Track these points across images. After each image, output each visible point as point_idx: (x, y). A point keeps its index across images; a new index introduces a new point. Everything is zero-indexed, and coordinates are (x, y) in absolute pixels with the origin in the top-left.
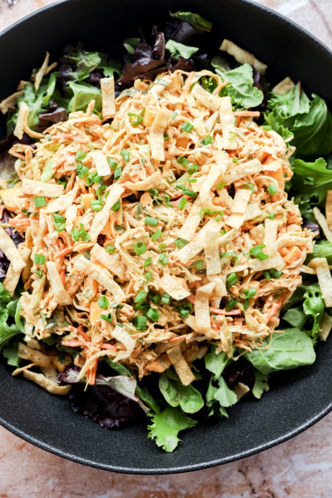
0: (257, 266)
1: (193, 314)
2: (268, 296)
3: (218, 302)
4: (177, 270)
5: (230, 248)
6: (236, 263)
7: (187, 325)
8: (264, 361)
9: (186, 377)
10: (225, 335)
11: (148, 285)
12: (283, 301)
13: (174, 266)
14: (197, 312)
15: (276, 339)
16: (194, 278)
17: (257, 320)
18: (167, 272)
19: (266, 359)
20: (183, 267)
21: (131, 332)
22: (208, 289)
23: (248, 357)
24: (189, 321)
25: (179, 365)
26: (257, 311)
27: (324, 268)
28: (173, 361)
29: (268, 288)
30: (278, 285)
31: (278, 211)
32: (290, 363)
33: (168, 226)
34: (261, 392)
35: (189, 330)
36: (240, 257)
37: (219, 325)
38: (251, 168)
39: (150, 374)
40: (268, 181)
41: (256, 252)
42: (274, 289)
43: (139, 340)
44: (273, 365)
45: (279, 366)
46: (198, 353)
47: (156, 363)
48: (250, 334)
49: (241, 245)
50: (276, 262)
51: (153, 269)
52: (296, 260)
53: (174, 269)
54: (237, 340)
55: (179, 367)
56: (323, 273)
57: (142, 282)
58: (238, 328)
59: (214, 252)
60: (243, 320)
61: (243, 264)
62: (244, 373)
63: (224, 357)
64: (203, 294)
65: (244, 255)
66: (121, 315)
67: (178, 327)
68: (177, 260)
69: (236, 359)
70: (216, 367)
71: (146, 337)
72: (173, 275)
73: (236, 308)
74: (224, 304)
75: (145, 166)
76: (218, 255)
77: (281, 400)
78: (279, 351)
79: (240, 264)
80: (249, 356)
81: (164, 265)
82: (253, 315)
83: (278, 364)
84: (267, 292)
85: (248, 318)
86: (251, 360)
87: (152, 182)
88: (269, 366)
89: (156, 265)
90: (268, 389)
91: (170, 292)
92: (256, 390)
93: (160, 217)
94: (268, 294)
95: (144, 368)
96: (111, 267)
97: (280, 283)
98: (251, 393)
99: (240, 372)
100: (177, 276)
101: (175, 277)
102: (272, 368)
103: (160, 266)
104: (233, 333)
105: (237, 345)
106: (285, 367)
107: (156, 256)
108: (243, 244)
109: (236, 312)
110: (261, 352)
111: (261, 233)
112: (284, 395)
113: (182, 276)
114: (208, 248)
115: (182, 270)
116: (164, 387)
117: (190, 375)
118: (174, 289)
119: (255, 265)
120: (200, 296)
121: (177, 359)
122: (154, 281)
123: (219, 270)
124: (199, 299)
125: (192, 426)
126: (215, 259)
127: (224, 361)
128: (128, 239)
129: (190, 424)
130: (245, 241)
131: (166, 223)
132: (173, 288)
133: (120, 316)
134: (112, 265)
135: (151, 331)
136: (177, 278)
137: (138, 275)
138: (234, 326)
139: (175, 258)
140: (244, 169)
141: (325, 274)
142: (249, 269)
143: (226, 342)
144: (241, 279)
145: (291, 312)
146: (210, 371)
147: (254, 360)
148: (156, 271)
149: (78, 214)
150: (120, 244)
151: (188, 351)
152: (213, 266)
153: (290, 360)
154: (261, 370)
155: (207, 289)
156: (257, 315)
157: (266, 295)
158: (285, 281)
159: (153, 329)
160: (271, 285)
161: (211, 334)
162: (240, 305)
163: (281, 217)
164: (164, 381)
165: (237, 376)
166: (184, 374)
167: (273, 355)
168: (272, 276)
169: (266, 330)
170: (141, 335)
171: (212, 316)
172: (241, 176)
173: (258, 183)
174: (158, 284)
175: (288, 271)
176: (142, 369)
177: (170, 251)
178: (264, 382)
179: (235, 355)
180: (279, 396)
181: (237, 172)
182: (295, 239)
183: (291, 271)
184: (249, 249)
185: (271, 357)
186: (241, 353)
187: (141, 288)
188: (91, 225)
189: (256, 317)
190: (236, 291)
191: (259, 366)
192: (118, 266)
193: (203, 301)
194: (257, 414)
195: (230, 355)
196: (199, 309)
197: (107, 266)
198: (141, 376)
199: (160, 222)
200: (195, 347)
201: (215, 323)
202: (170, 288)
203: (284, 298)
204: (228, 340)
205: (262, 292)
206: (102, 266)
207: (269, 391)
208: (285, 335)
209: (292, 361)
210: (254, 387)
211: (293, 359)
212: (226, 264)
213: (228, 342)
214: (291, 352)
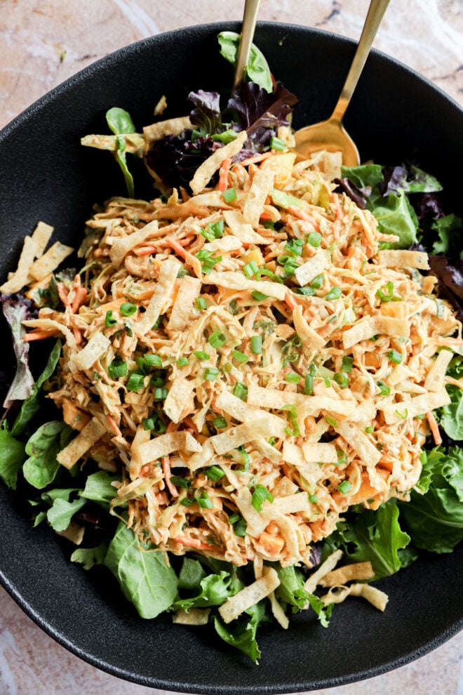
0: (242, 501)
1: (152, 437)
2: (208, 528)
3: (179, 463)
4: (204, 396)
5: (255, 457)
6: (237, 472)
7: (135, 433)
8: (123, 552)
9: (67, 457)
10: (139, 486)
11: (172, 365)
12: (208, 550)
13: (208, 391)
14: (157, 440)
15: (155, 558)
16: (199, 421)
17: (172, 523)
18: (196, 384)
19: (126, 554)
20: (209, 403)
21: (103, 360)
22: (191, 445)
23: (120, 528)
24: (142, 434)
25: (81, 442)
26: (184, 520)
27: (268, 587)
28: (84, 433)
29: (218, 524)
30: (226, 537)
31: (322, 506)
32: (132, 588)
33: (257, 368)
34: (80, 561)
35: (130, 438)
36: (246, 474)
37: (149, 475)
38: (368, 451)
39: (59, 407)
40: (355, 480)
41: (260, 494)
42: (219, 532)
43: (96, 375)
44: (122, 566)
45: (123, 575)
46: (106, 461)
47: (75, 410)
48: (151, 520)
49: (263, 470)
50: (256, 524)
51: (194, 365)
52: (265, 549)
53: (204, 392)
54: (137, 504)
55: (78, 442)
56: (260, 588)
57: (173, 355)
58: (153, 502)
59: (243, 438)
60: (167, 505)
61: (240, 481)
62: (98, 529)
63: (110, 495)
64: (183, 441)
65: (251, 479)
66: (120, 339)
67: (130, 421)
68: (218, 392)
69: (112, 513)
70: (94, 489)
71: (104, 382)
72: (194, 394)
73: (179, 490)
74: (179, 473)
76: (240, 443)
77: (78, 590)
78: (142, 567)
79: (238, 477)
80: (123, 529)
81: (205, 377)
82: (177, 516)
83: (125, 572)
84: (212, 524)
85: (171, 511)
86: (117, 535)
88: (118, 561)
89: (201, 368)
90: (87, 568)
91: (171, 396)
92: (81, 553)
93: (267, 354)
94: (211, 527)
95: (64, 396)
96: (177, 309)
97: (230, 538)
98: (75, 547)
99: (98, 525)
100: (196, 399)
101: (193, 397)
102: (117, 566)
103: (201, 372)
104: (145, 496)
105: (130, 506)
106: (125, 583)
107: (212, 363)
108: (265, 473)
109: (174, 492)
110: (133, 543)
111: (287, 491)
112: (85, 592)
113: (198, 405)
114: (245, 428)
115: (206, 403)
116: (46, 430)
117: (71, 461)
118: (176, 401)
119: (244, 498)
120: (178, 437)
121: (88, 436)
122: (179, 371)
123: (221, 451)
124: (175, 437)
125: (8, 484)
126: (234, 442)
127: (106, 497)
128: (224, 321)
129: (9, 480)
130: (270, 473)
131: (261, 365)
132: (178, 398)
133: (118, 339)
134: (179, 309)
135: (113, 386)
136: (192, 401)
137: (181, 347)
138: (154, 495)
139: (219, 390)
140: (363, 443)
141: (260, 591)
142: (235, 491)
143: (130, 491)
144: (219, 485)
145: (196, 565)
146: (87, 483)
147: (119, 537)
148: (193, 369)
149: (233, 252)
150: (214, 313)
151: (103, 447)
152: (224, 442)
153: (137, 586)
154: (109, 553)
155: (192, 443)
156: (179, 522)
157: (209, 524)
158: (234, 544)
159: (117, 388)
160: (224, 527)
161: (135, 467)
162: (184, 495)
163: (316, 512)
164: (55, 428)
165: (93, 522)
166: (71, 453)
167: (134, 561)
168: (236, 526)
170: (104, 374)
171: (158, 462)
172: (352, 444)
173: (349, 468)
174: (177, 377)
175: (249, 543)
176: (61, 395)
177: (224, 379)
178: (95, 560)
179: (118, 509)
180: (82, 585)
181: (356, 436)
182: (293, 539)
183: (250, 548)
184: (260, 483)
185: (130, 559)
186: (122, 516)
187: (165, 358)
188: (224, 271)
189: (175, 521)
190: (201, 483)
191: (114, 548)
192: (182, 318)
193: (173, 443)
194: (49, 565)
195: (115, 503)
196: (161, 441)
197: (176, 303)
198: (51, 395)
199: (260, 356)
200: (111, 455)
201: (150, 469)
202: (176, 394)
203: (213, 551)
204: (133, 493)
205: (210, 519)
206: (174, 296)
207: (85, 570)
208: (164, 568)
209: (136, 590)
210: (84, 550)
211: (139, 590)
212: (233, 459)
213: (130, 493)
214: (147, 582)
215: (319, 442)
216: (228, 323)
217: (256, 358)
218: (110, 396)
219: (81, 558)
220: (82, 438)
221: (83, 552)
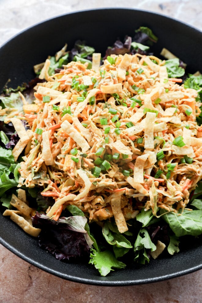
0: (178, 151)
1: (132, 176)
2: (182, 176)
3: (150, 171)
4: (125, 141)
5: (161, 135)
6: (164, 146)
7: (128, 183)
8: (178, 222)
9: (122, 228)
10: (153, 193)
11: (106, 145)
13: (124, 138)
14: (135, 174)
15: (186, 213)
16: (135, 149)
17: (175, 188)
18: (119, 139)
19: (180, 222)
20: (129, 139)
21: (90, 177)
22: (144, 157)
23: (167, 218)
24: (129, 180)
25: (118, 217)
28: (115, 212)
29: (184, 169)
30: (191, 168)
31: (192, 127)
32: (196, 228)
33: (123, 116)
34: (174, 252)
36: (166, 144)
37: (150, 186)
38: (177, 95)
40: (186, 107)
41: (178, 140)
42: (187, 170)
43: (94, 183)
44: (184, 227)
45: (188, 229)
46: (132, 213)
47: (102, 209)
48: (170, 197)
49: (167, 138)
50: (189, 152)
51: (110, 136)
54: (160, 203)
55: (118, 218)
57: (102, 142)
59: (151, 133)
60: (166, 188)
61: (168, 147)
63: (150, 214)
64: (140, 160)
65: (170, 143)
66: (84, 163)
67: (121, 183)
68: (126, 133)
69: (158, 217)
70: (145, 220)
71: (99, 181)
72: (123, 143)
73: (161, 177)
74: (153, 173)
75: (113, 79)
76: (153, 136)
78: (188, 219)
79: (166, 147)
81: (118, 134)
82: (173, 184)
84: (182, 172)
86: (169, 221)
87: (116, 89)
88: (181, 227)
89: (113, 133)
91: (119, 150)
92: (170, 249)
93: (118, 109)
94: (183, 173)
95: (94, 213)
98: (166, 249)
99: (161, 228)
102: (183, 229)
103: (115, 134)
104: (158, 193)
105: (160, 206)
106: (192, 230)
107: (113, 128)
108: (169, 139)
109: (161, 180)
110: (176, 216)
111: (180, 134)
113: (128, 145)
114: (147, 129)
115: (128, 141)
116: (106, 232)
117: (125, 227)
120: (138, 164)
121: (117, 212)
122: (110, 143)
123: (152, 147)
124: (137, 165)
125: (122, 267)
126: (151, 138)
127: (150, 216)
128: (97, 116)
129: (120, 266)
130: (170, 137)
131: (121, 114)
137: (100, 137)
139: (125, 133)
140: (172, 95)
142: (172, 151)
143: (153, 198)
146: (140, 221)
147: (171, 220)
148: (112, 138)
150: (92, 119)
151: (125, 209)
152: (149, 143)
153: (196, 225)
156: (175, 185)
157: (181, 174)
158: (195, 167)
160: (185, 167)
162: (165, 177)
163: (193, 130)
165: (158, 229)
166: (121, 224)
167: (184, 221)
168: (187, 162)
169: (181, 195)
170: (96, 179)
171: (145, 180)
172: (170, 100)
173: (180, 109)
174: (112, 145)
175: (197, 161)
176: (92, 214)
177: (122, 130)
178: (176, 246)
179: (158, 214)
180: (187, 255)
181: (168, 96)
183: (199, 161)
184: (173, 141)
185: (182, 221)
186: (162, 214)
187: (101, 146)
190: (162, 165)
191: (174, 226)
193: (140, 168)
195: (155, 212)
196: (136, 172)
199: (118, 112)
200: (130, 208)
201: (147, 184)
202: (120, 148)
203: (193, 182)
204: (155, 197)
205: (179, 171)
207: (179, 252)
208: (192, 212)
210: (169, 246)
211: (198, 225)
212: (158, 144)
213: (154, 199)
214: (196, 221)
215: (164, 111)
216: (99, 114)
217: (118, 114)
219: (173, 250)
220: (116, 215)
221: (170, 247)
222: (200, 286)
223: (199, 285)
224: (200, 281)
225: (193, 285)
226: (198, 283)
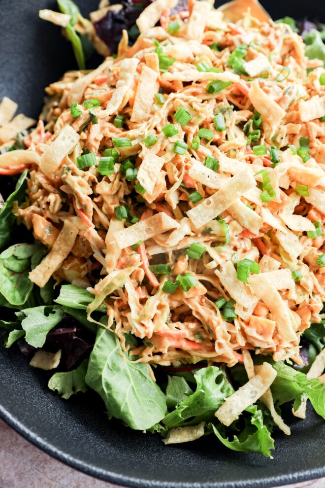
0: (226, 278)
1: (126, 226)
2: (194, 320)
3: (156, 251)
4: (176, 172)
5: (235, 229)
7: (108, 228)
8: (106, 359)
9: (40, 275)
10: (116, 277)
11: (141, 144)
12: (195, 350)
13: (179, 167)
14: (132, 228)
15: (140, 372)
16: (173, 199)
17: (155, 315)
18: (166, 159)
19: (108, 362)
20: (182, 176)
21: (71, 155)
22: (168, 222)
23: (100, 335)
24: (115, 227)
25: (53, 257)
26: (167, 312)
27: (264, 382)
28: (56, 246)
29: (204, 311)
31: (306, 285)
32: (119, 399)
34: (58, 388)
35: (103, 230)
36: (226, 250)
37: (126, 265)
39: (29, 227)
44: (106, 375)
47: (46, 221)
48: (133, 316)
49: (243, 246)
50: (245, 302)
51: (163, 141)
52: (257, 332)
53: (175, 168)
56: (256, 386)
58: (133, 296)
59: (220, 205)
60: (147, 297)
61: (222, 257)
63: (86, 300)
64: (158, 224)
65: (233, 256)
67: (102, 217)
69: (89, 318)
72: (164, 173)
73: (159, 277)
74: (158, 260)
76: (218, 213)
77: (58, 415)
78: (127, 376)
79: (219, 252)
80: (103, 335)
81: (174, 150)
82: (160, 307)
83: (110, 382)
84: (198, 313)
85: (153, 301)
86: (98, 342)
88: (101, 370)
89: (170, 142)
90: (66, 396)
91: (143, 168)
92: (59, 379)
93: (231, 130)
94: (197, 317)
95: (34, 212)
96: (139, 100)
97: (219, 324)
100: (167, 177)
101: (165, 175)
103: (170, 147)
104: (124, 288)
106: (110, 395)
107: (179, 138)
108: (244, 251)
109: (154, 281)
110: (115, 350)
111: (270, 267)
112: (67, 418)
114: (223, 193)
115: (179, 177)
117: (44, 278)
118: (149, 173)
119: (228, 274)
120: (153, 222)
121: (60, 249)
122: (149, 149)
124: (150, 223)
126: (211, 212)
127: (82, 303)
130: (250, 251)
132: (150, 170)
134: (141, 101)
135: (83, 176)
136: (164, 178)
138: (134, 289)
139: (189, 164)
141: (256, 389)
142: (219, 267)
144: (200, 263)
147: (100, 345)
148: (161, 146)
153: (125, 395)
154: (90, 365)
156: (162, 313)
157: (194, 314)
158: (223, 332)
159: (87, 178)
160: (211, 314)
161: (111, 260)
162: (165, 282)
163: (302, 294)
164: (25, 251)
165: (70, 332)
166: (43, 270)
167: (118, 370)
168: (222, 309)
174: (147, 153)
175: (239, 328)
178: (74, 389)
179: (95, 314)
180: (62, 411)
183: (241, 333)
185: (114, 368)
186: (101, 322)
188: (178, 72)
189: (159, 312)
190: (181, 267)
191: (95, 357)
192: (144, 110)
193: (148, 230)
196: (136, 229)
197: (137, 94)
199: (224, 134)
201: (127, 259)
202: (148, 167)
203: (200, 350)
204: (112, 284)
205: (195, 306)
206: (135, 87)
207: (63, 399)
208: (150, 382)
209: (124, 400)
210: (62, 373)
211: (127, 399)
212: (212, 232)
213: (108, 285)
215: (294, 214)
216: (190, 101)
217: (221, 135)
218: (81, 184)
219: (59, 385)
220: (54, 252)
221: (60, 377)
222: (40, 479)
223: (41, 476)
224: (49, 475)
225: (34, 466)
226: (45, 473)
